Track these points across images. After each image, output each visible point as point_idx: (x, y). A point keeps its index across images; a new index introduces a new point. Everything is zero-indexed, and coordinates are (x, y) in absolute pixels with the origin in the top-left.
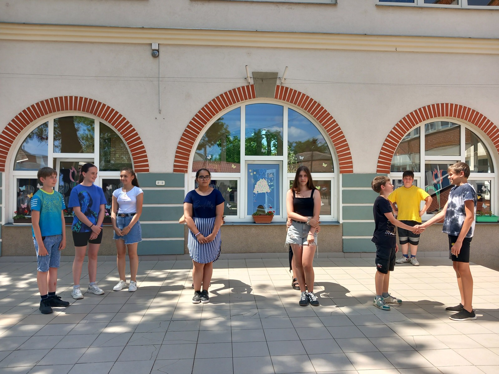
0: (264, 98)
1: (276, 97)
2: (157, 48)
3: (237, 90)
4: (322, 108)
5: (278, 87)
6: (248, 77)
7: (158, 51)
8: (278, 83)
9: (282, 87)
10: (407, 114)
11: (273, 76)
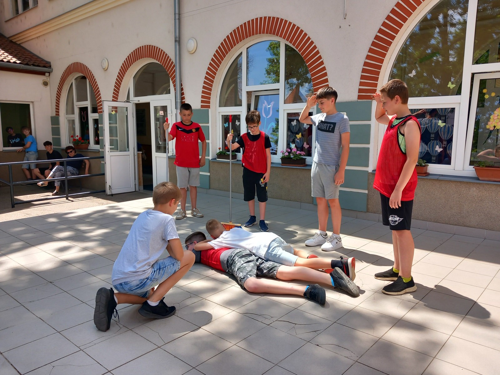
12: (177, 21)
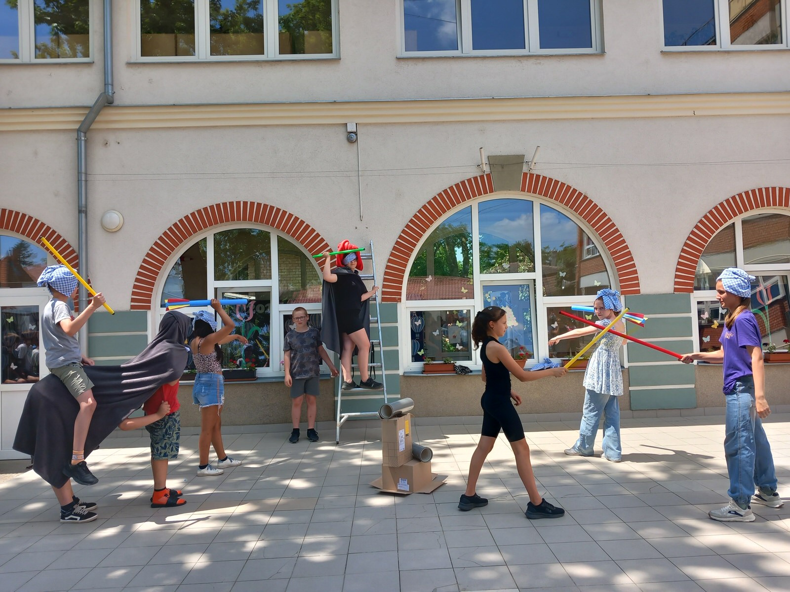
0: (505, 192)
1: (523, 190)
2: (355, 130)
3: (466, 182)
4: (591, 202)
5: (526, 174)
6: (482, 164)
7: (355, 133)
8: (525, 169)
9: (531, 175)
10: (714, 206)
11: (518, 160)
12: (83, 183)
